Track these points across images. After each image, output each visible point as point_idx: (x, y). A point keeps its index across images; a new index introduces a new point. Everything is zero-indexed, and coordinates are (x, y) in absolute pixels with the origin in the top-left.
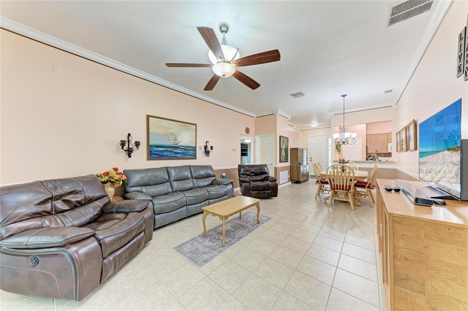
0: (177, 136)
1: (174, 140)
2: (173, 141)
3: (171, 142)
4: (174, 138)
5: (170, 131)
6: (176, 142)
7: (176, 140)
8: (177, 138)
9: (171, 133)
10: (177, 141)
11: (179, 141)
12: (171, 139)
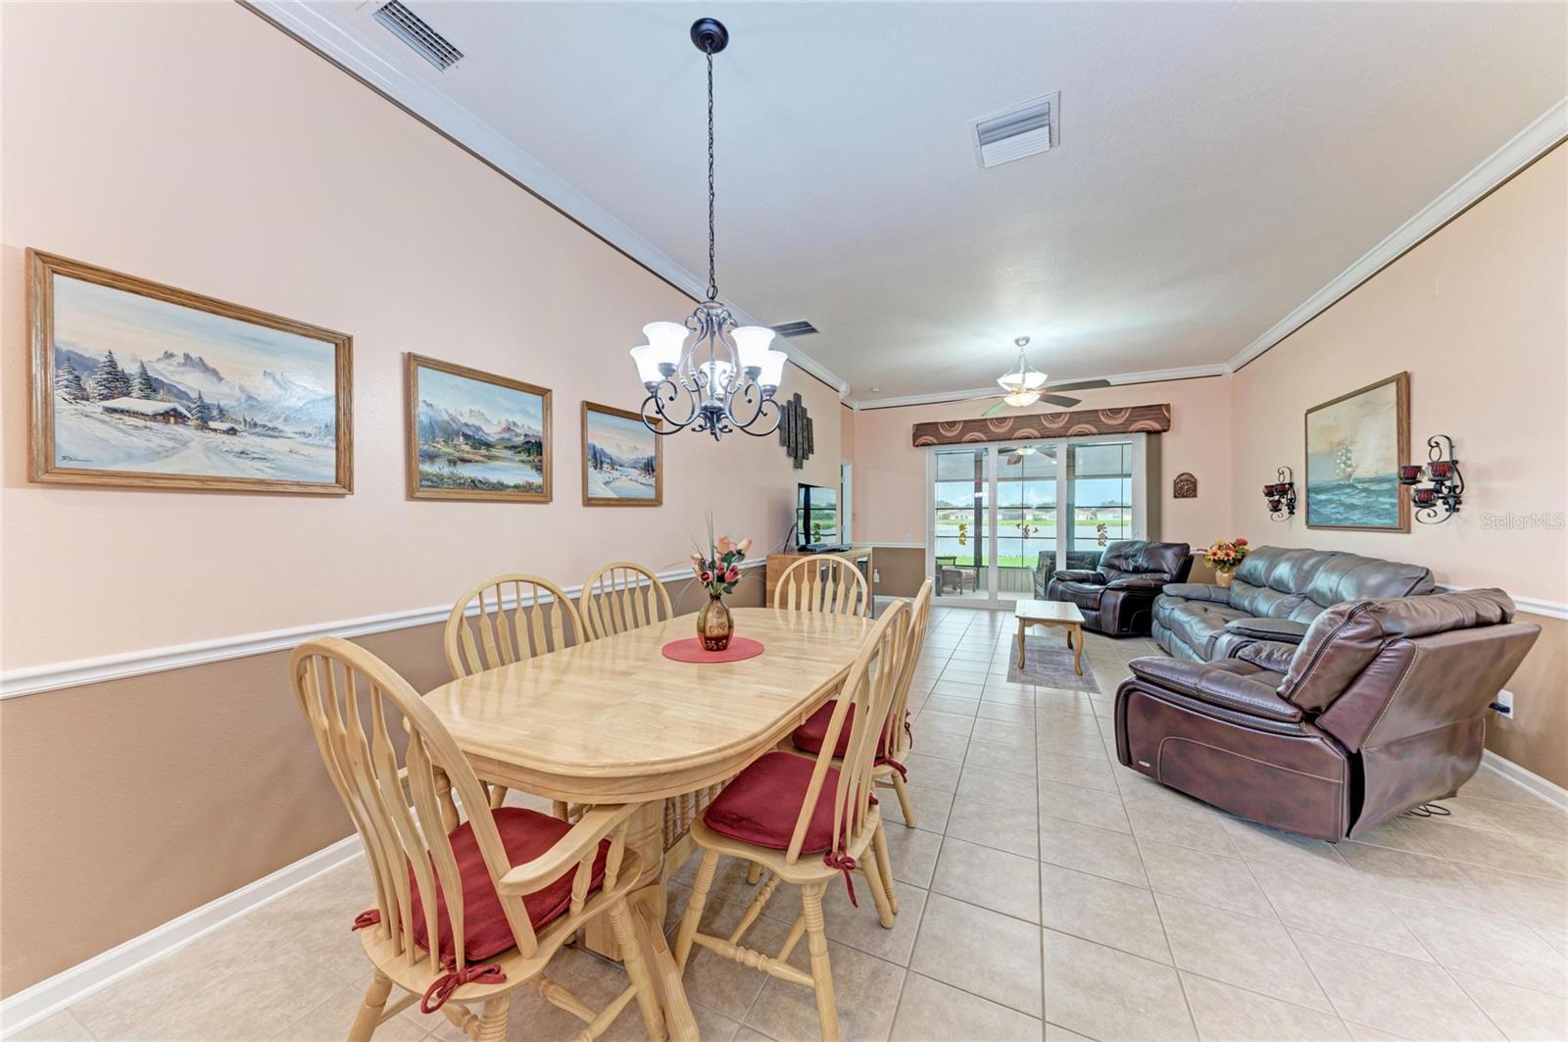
0: (1349, 448)
1: (1345, 463)
2: (1342, 465)
3: (1337, 471)
4: (1343, 458)
5: (1335, 439)
6: (1349, 470)
7: (1349, 462)
8: (1349, 455)
9: (1339, 444)
10: (1350, 466)
11: (1354, 465)
12: (1338, 461)
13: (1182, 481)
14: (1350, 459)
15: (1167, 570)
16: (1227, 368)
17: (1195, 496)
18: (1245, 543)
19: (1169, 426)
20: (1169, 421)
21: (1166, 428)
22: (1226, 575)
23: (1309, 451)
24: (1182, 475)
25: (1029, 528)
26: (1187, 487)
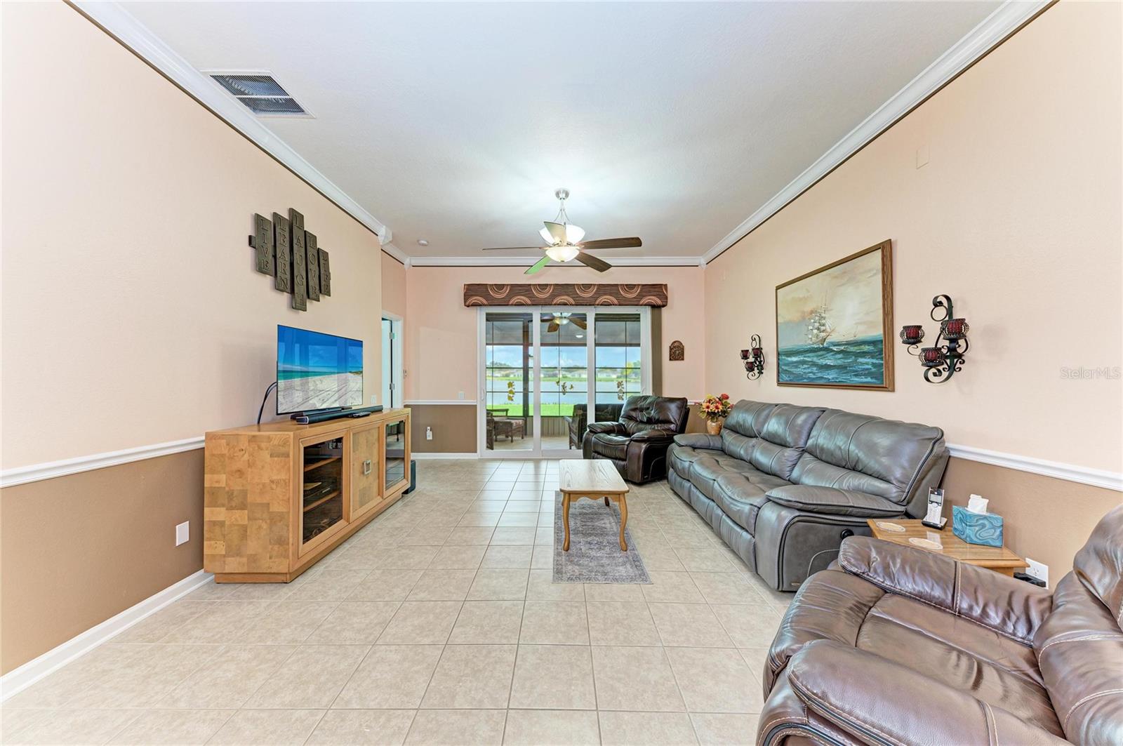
0: (823, 315)
1: (818, 329)
2: (816, 331)
3: (810, 337)
4: (817, 325)
5: (808, 308)
6: (823, 334)
7: (822, 328)
8: (823, 321)
9: (812, 312)
10: (824, 331)
11: (829, 330)
12: (811, 328)
13: (675, 347)
14: (824, 325)
15: (673, 420)
16: (702, 261)
17: (683, 359)
18: (727, 398)
19: (667, 302)
20: (667, 298)
21: (664, 303)
22: (714, 424)
23: (779, 321)
24: (675, 342)
25: (566, 385)
26: (677, 353)
